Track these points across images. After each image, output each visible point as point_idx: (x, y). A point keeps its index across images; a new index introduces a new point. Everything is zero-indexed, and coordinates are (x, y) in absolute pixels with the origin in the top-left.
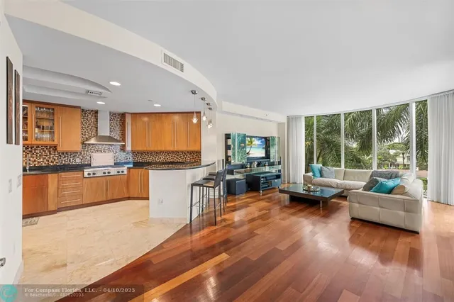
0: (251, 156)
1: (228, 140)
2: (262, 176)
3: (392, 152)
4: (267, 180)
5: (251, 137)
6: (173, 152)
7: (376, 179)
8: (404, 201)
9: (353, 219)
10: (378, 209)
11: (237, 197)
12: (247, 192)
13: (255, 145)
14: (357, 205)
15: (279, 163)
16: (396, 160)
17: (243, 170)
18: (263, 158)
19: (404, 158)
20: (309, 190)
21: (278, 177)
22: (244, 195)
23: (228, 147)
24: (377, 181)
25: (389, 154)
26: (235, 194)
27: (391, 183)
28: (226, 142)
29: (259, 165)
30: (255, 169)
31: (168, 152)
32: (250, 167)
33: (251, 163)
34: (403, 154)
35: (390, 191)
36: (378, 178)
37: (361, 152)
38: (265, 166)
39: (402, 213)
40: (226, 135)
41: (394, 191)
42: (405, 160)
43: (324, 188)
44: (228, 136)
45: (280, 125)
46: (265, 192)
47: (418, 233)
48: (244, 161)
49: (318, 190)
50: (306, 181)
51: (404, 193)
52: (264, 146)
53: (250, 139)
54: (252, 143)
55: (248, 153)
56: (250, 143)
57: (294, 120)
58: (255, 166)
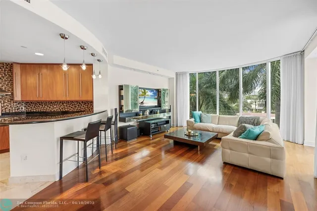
1: (122, 91)
2: (153, 122)
3: (249, 101)
4: (157, 125)
5: (144, 89)
6: (68, 102)
7: (244, 126)
8: (270, 149)
9: (225, 164)
10: (247, 155)
11: (128, 142)
12: (139, 137)
13: (148, 95)
14: (229, 151)
15: (170, 111)
16: (251, 106)
18: (156, 107)
19: (256, 105)
20: (189, 136)
21: (167, 122)
22: (136, 139)
23: (121, 97)
24: (245, 128)
25: (247, 102)
26: (126, 140)
27: (257, 130)
28: (120, 93)
29: (151, 112)
30: (148, 117)
31: (63, 102)
32: (143, 115)
33: (144, 112)
34: (255, 102)
35: (256, 138)
36: (246, 125)
37: (230, 101)
38: (157, 113)
39: (269, 160)
40: (120, 86)
41: (260, 138)
42: (257, 106)
43: (203, 132)
44: (121, 88)
45: (170, 79)
46: (154, 136)
47: (282, 179)
48: (137, 110)
49: (197, 134)
50: (189, 126)
51: (269, 140)
52: (156, 97)
53: (143, 90)
54: (145, 94)
55: (142, 103)
56: (144, 94)
57: (181, 76)
58: (148, 114)
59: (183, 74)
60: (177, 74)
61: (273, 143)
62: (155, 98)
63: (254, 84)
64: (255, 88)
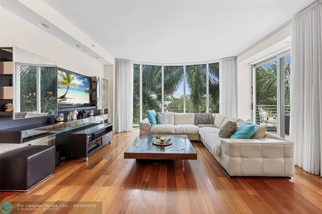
0: (68, 101)
5: (67, 72)
8: (284, 147)
13: (74, 85)
15: (106, 112)
17: (51, 126)
18: (85, 105)
21: (109, 129)
29: (81, 115)
30: (74, 122)
32: (66, 120)
33: (66, 114)
39: (282, 160)
47: (290, 178)
50: (144, 130)
52: (88, 89)
53: (64, 74)
54: (69, 81)
55: (63, 97)
56: (66, 81)
57: (123, 64)
58: (75, 117)
59: (126, 62)
60: (117, 61)
62: (86, 91)
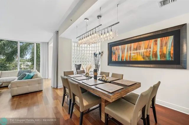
8: (38, 80)
10: (28, 86)
14: (16, 88)
16: (21, 67)
19: (24, 66)
24: (25, 75)
27: (32, 74)
34: (24, 64)
35: (32, 78)
36: (26, 73)
39: (38, 85)
41: (34, 77)
47: (42, 91)
51: (37, 77)
61: (39, 78)
63: (26, 53)
64: (26, 55)
